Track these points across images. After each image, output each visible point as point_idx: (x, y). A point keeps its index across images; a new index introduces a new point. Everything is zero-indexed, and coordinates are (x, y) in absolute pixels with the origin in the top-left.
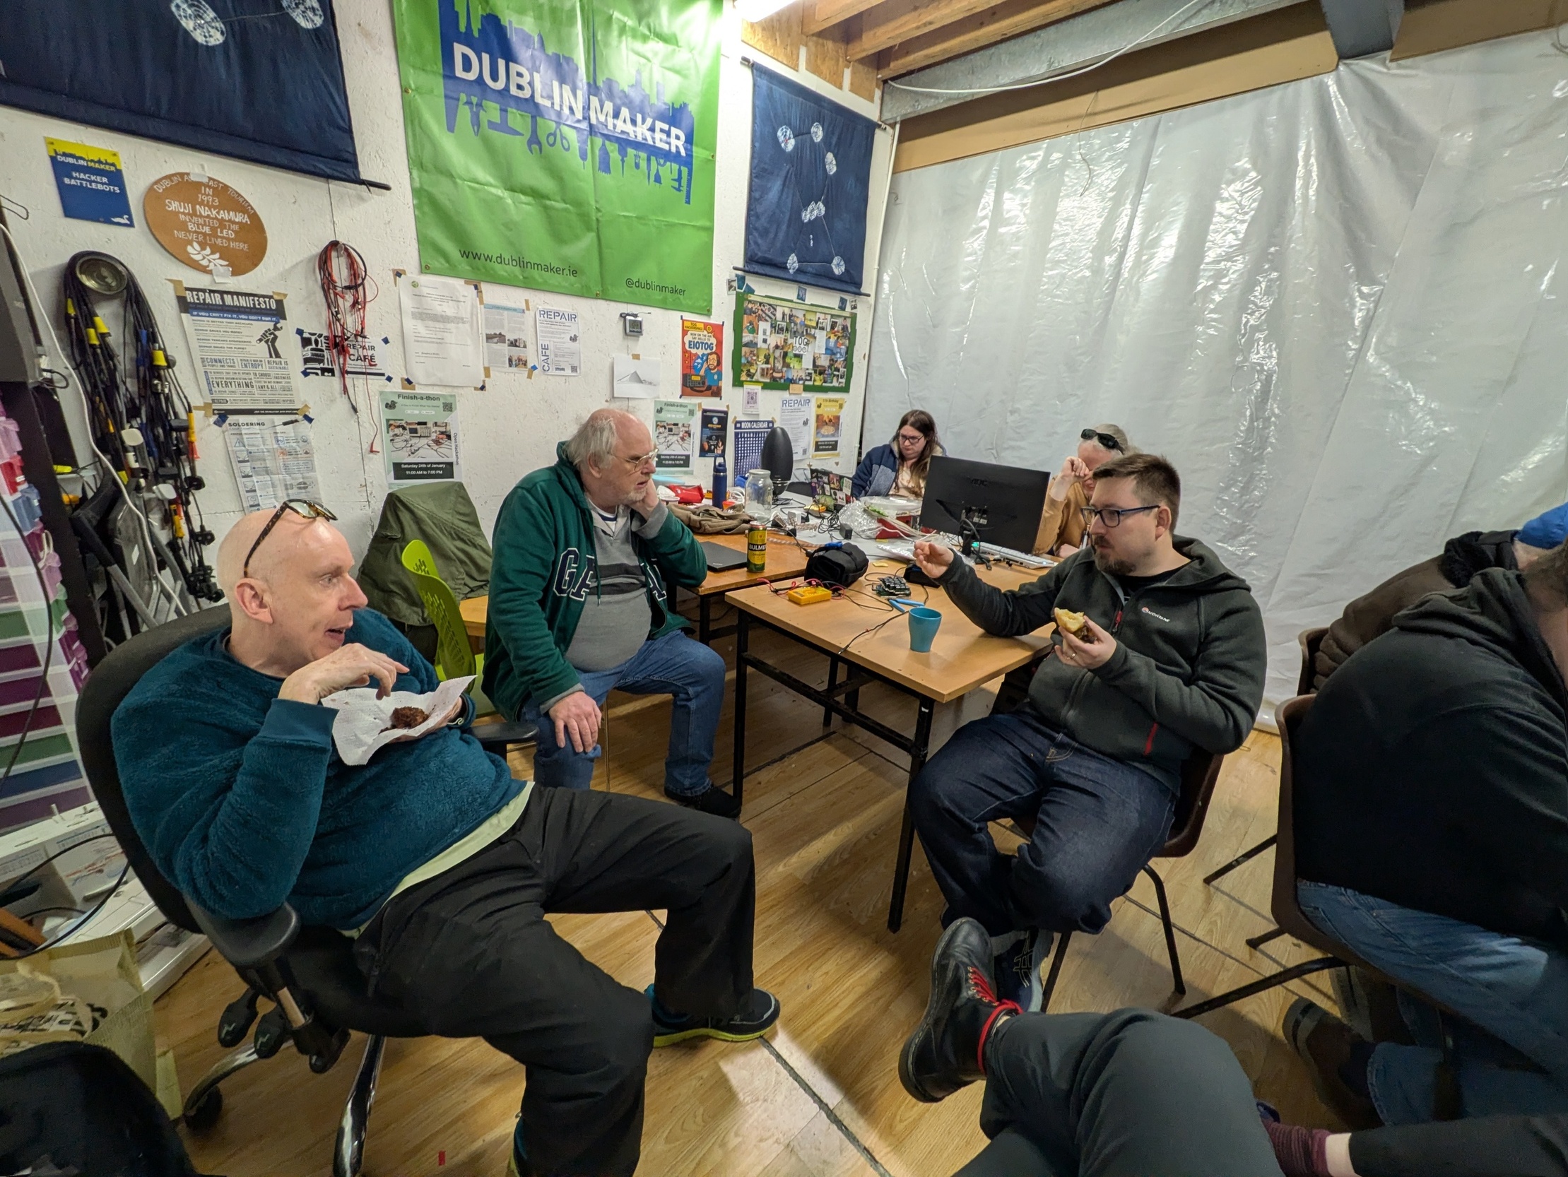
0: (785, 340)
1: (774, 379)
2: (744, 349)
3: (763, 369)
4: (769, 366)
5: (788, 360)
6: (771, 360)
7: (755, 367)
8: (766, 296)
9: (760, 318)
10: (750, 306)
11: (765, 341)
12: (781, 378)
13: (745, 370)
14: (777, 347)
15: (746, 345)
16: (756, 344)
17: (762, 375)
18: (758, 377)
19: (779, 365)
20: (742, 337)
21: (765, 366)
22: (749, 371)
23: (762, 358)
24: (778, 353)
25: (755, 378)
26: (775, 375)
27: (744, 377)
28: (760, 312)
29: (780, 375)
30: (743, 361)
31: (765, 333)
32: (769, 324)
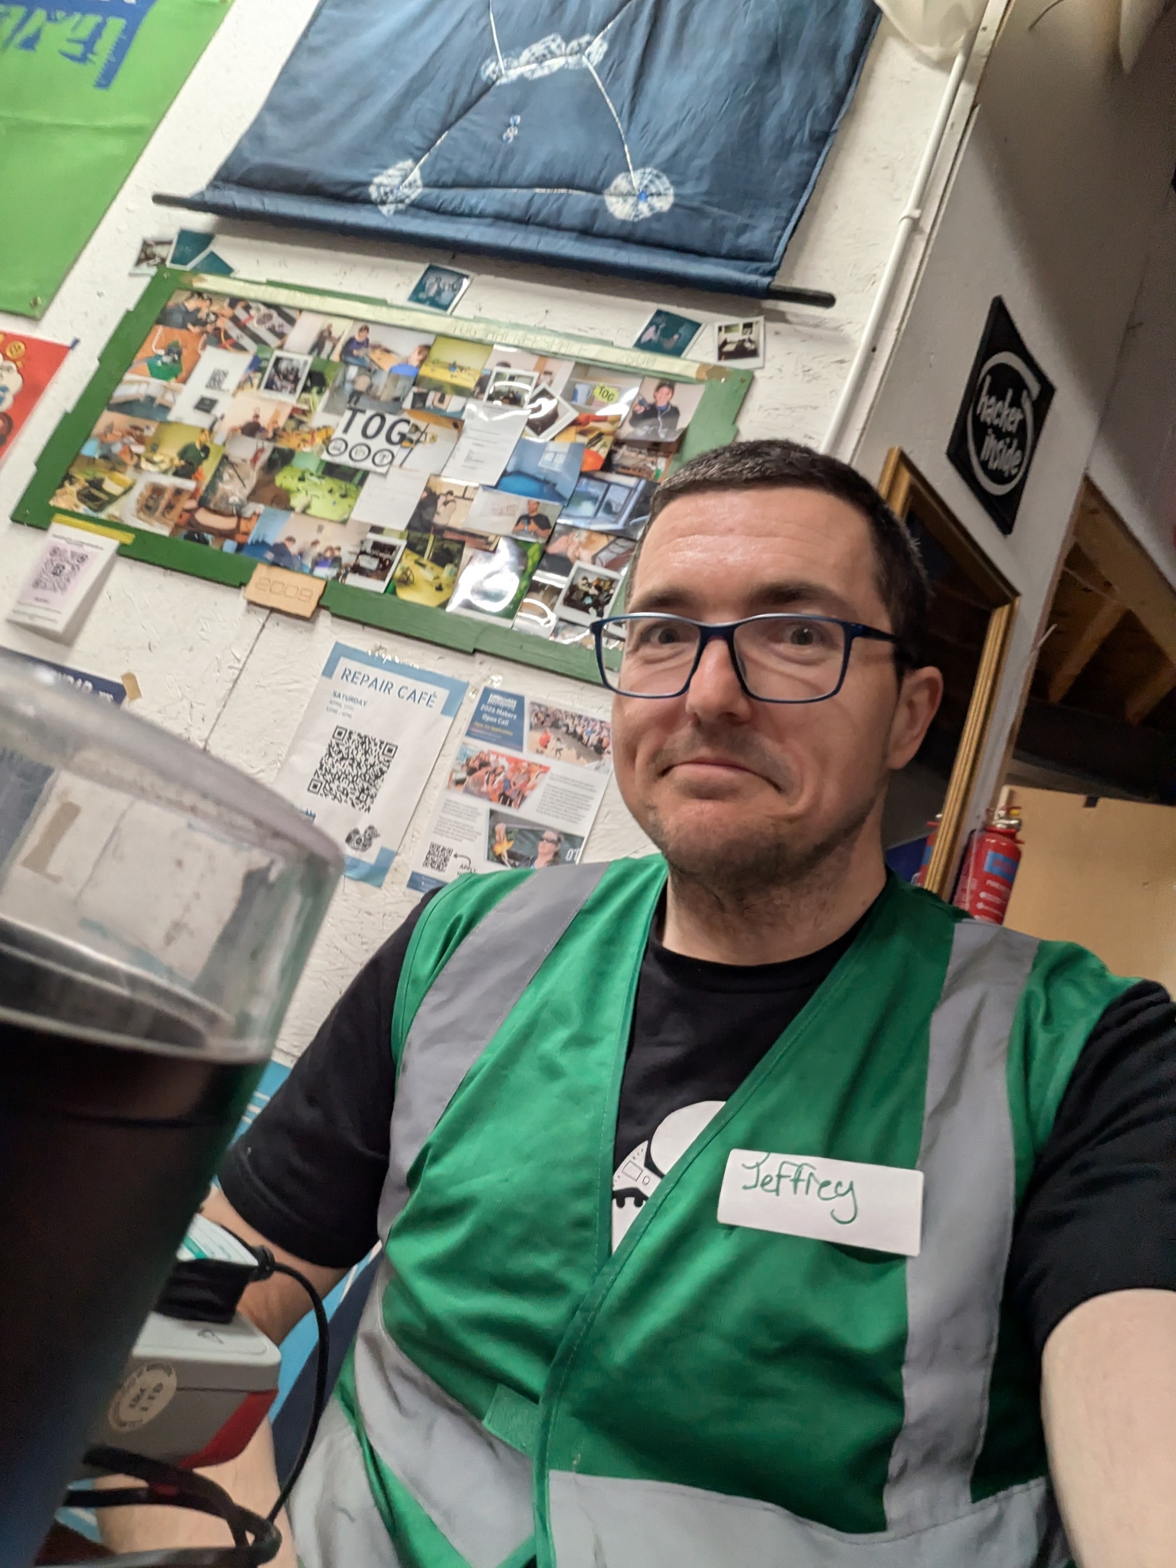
0: (298, 416)
1: (195, 533)
2: (107, 418)
3: (157, 491)
4: (189, 485)
5: (285, 479)
6: (208, 468)
7: (128, 476)
8: (270, 283)
9: (218, 338)
10: (191, 305)
11: (205, 405)
12: (223, 535)
13: (82, 479)
14: (252, 429)
15: (126, 407)
16: (166, 409)
17: (147, 507)
18: (126, 510)
19: (234, 490)
20: (119, 381)
21: (170, 482)
22: (97, 484)
23: (169, 454)
24: (244, 449)
25: (112, 510)
26: (204, 518)
27: (67, 498)
28: (225, 324)
29: (228, 524)
30: (91, 449)
31: (216, 380)
32: (246, 359)
